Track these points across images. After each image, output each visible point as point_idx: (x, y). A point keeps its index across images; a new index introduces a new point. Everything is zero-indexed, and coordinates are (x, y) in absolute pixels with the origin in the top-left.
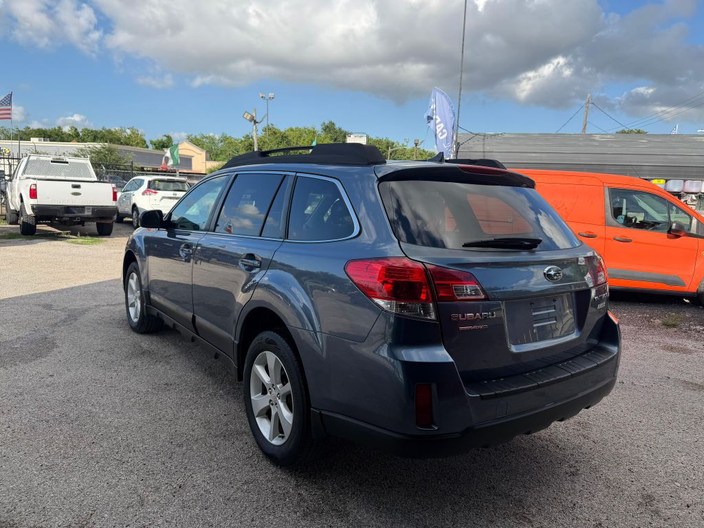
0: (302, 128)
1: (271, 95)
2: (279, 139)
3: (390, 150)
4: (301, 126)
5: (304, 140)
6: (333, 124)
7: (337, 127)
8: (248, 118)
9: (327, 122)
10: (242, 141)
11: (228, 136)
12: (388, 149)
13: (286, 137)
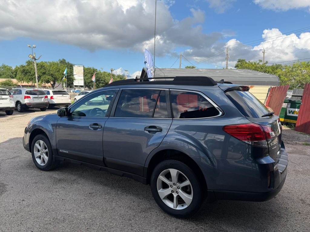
0: (51, 62)
1: (34, 46)
2: (40, 67)
3: (95, 73)
4: (51, 61)
5: (53, 68)
6: (65, 60)
7: (67, 61)
8: (31, 57)
9: (61, 59)
10: (19, 68)
11: (6, 65)
12: (94, 72)
13: (43, 66)
